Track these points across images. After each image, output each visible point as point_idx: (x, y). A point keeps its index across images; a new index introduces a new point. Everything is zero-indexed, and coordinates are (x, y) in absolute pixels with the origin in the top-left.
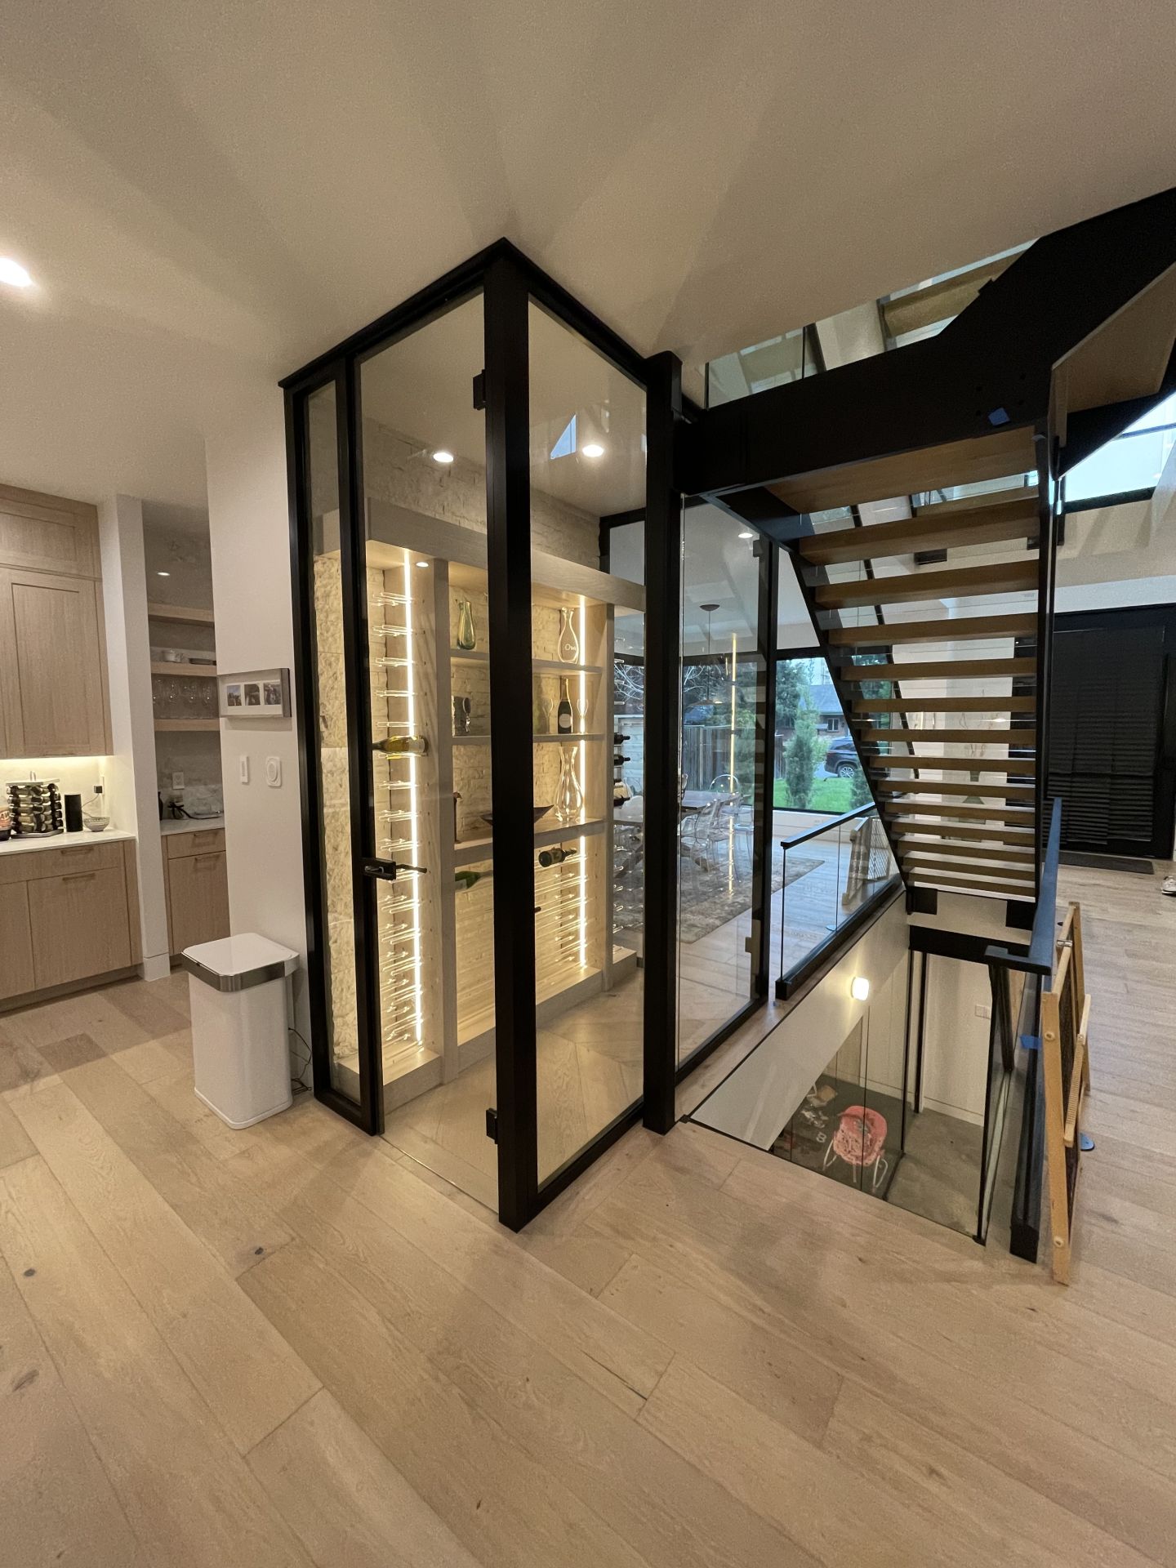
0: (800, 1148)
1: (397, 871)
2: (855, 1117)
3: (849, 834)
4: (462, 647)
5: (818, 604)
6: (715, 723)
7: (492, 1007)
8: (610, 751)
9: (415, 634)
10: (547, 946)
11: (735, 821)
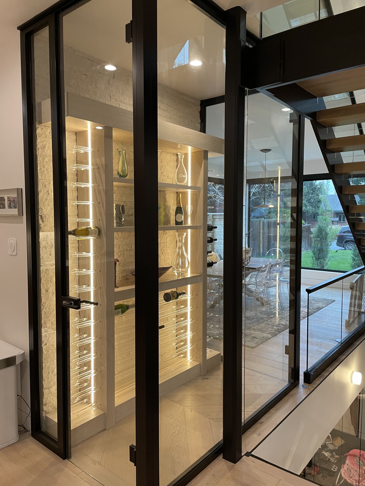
0: (321, 475)
1: (81, 304)
2: (354, 456)
3: (349, 284)
4: (120, 176)
5: (327, 149)
6: (269, 218)
7: (134, 385)
8: (205, 235)
9: (93, 169)
10: (168, 348)
11: (280, 276)
